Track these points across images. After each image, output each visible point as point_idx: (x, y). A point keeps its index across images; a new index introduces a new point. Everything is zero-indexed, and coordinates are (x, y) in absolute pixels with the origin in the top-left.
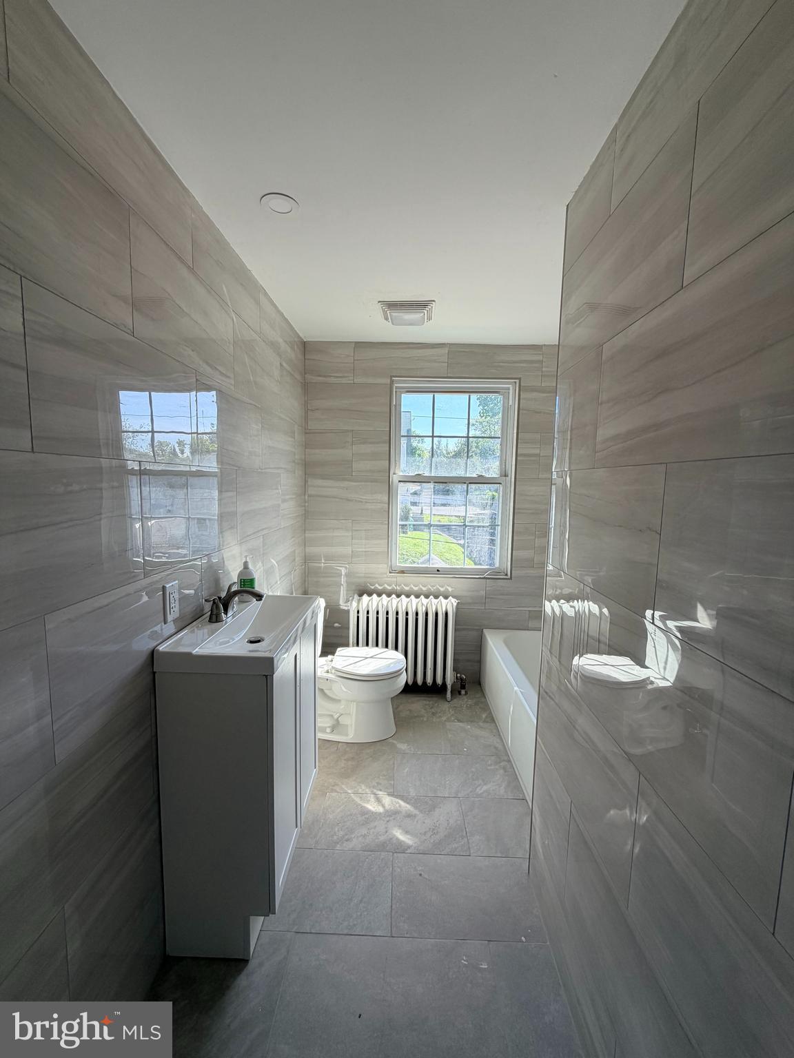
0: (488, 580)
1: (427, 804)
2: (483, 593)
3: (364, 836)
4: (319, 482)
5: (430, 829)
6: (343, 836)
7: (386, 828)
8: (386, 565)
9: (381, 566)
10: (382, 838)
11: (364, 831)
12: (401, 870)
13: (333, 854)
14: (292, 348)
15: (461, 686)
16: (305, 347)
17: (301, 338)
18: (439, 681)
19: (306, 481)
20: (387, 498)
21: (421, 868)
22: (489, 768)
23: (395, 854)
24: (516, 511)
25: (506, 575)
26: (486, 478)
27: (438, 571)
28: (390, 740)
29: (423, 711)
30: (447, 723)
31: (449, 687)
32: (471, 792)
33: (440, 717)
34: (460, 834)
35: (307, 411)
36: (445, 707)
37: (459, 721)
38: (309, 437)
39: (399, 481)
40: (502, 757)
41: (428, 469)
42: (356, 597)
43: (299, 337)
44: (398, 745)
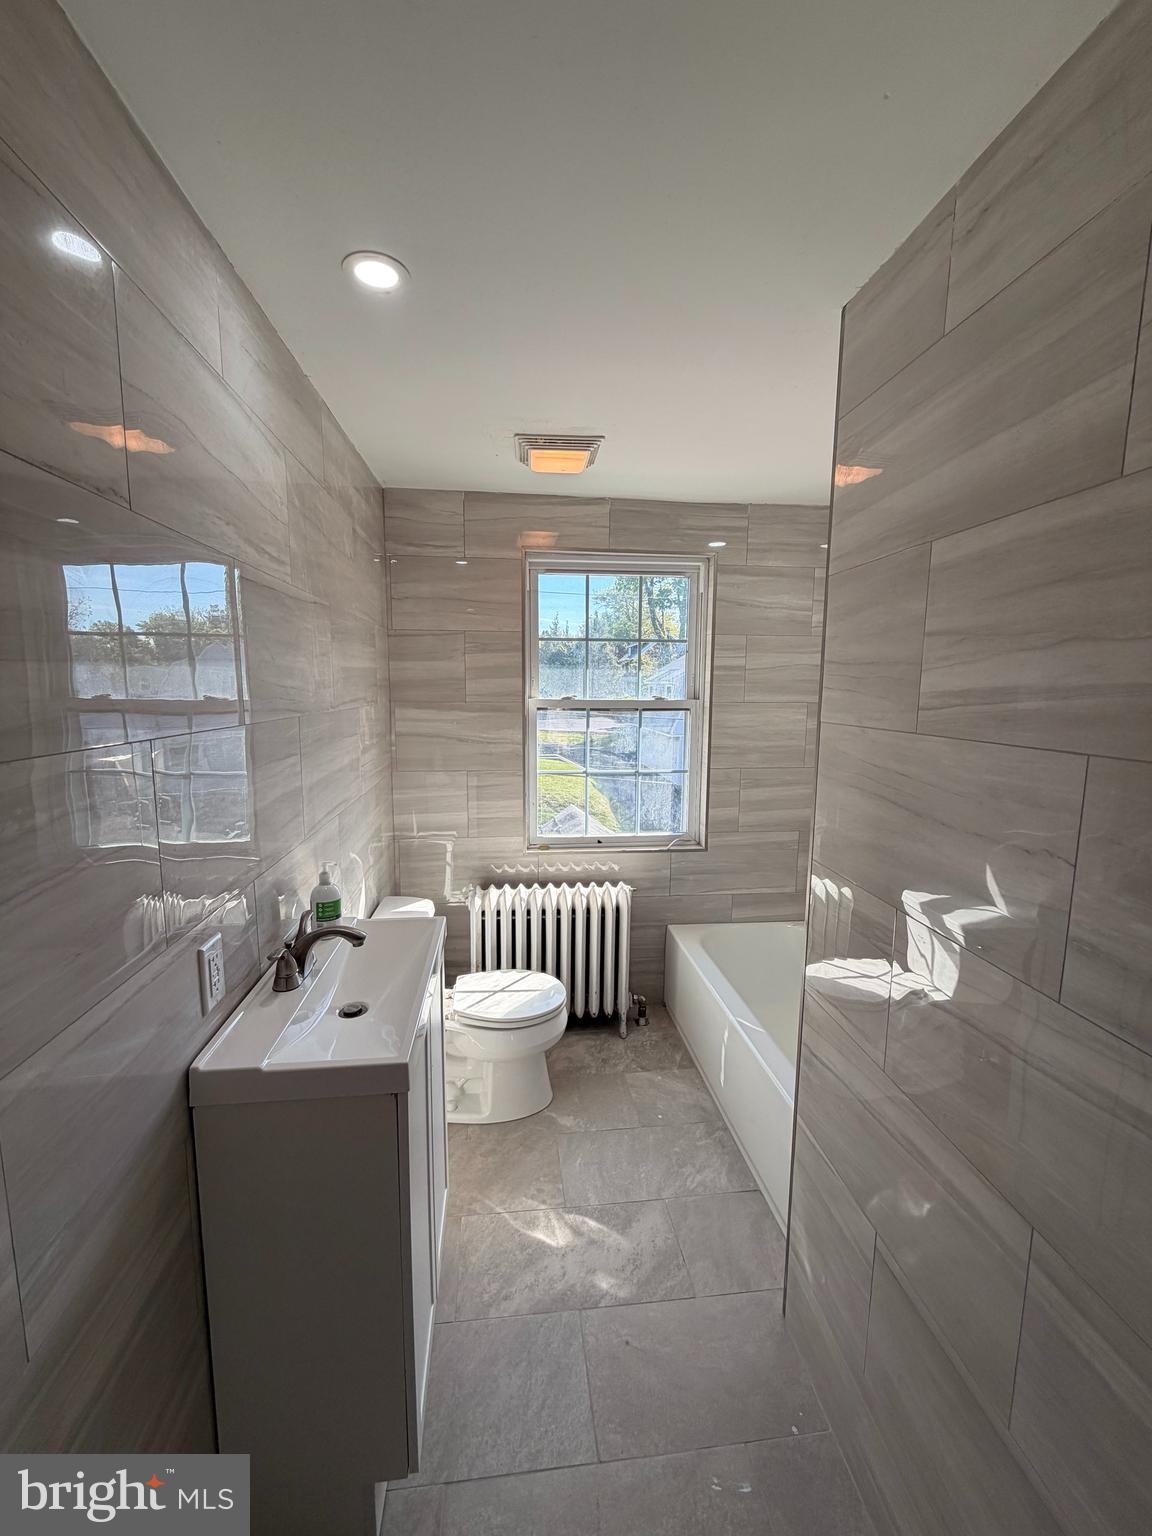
0: (673, 854)
1: (619, 1216)
2: (667, 872)
3: (531, 1288)
4: (413, 713)
5: (629, 1260)
6: (499, 1292)
7: (563, 1267)
8: (522, 839)
9: (513, 840)
10: (559, 1286)
11: (529, 1278)
12: (597, 1340)
13: (487, 1326)
14: (367, 501)
15: (639, 1013)
16: (385, 498)
17: (378, 483)
18: (609, 1009)
19: (391, 713)
20: (520, 736)
21: (626, 1331)
22: (699, 1144)
23: (583, 1312)
24: (712, 750)
25: (699, 844)
26: (668, 701)
27: (599, 842)
28: (547, 1113)
29: (588, 1059)
30: (627, 1075)
31: (624, 1017)
32: (680, 1187)
33: (615, 1065)
34: (675, 1262)
35: (390, 600)
36: (618, 1047)
37: (644, 1069)
38: (395, 642)
39: (539, 709)
40: (716, 1125)
41: (580, 689)
42: (478, 889)
43: (375, 481)
44: (559, 1120)
